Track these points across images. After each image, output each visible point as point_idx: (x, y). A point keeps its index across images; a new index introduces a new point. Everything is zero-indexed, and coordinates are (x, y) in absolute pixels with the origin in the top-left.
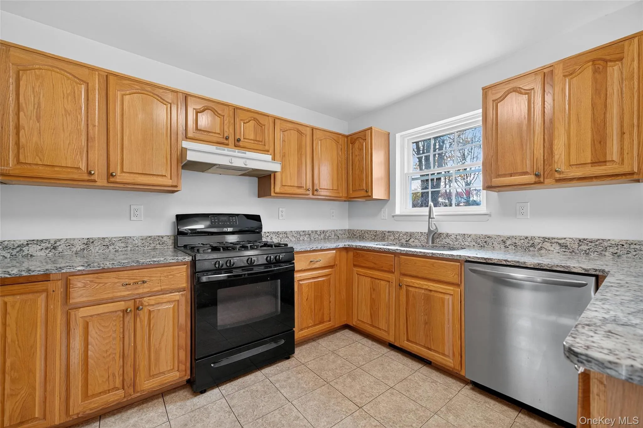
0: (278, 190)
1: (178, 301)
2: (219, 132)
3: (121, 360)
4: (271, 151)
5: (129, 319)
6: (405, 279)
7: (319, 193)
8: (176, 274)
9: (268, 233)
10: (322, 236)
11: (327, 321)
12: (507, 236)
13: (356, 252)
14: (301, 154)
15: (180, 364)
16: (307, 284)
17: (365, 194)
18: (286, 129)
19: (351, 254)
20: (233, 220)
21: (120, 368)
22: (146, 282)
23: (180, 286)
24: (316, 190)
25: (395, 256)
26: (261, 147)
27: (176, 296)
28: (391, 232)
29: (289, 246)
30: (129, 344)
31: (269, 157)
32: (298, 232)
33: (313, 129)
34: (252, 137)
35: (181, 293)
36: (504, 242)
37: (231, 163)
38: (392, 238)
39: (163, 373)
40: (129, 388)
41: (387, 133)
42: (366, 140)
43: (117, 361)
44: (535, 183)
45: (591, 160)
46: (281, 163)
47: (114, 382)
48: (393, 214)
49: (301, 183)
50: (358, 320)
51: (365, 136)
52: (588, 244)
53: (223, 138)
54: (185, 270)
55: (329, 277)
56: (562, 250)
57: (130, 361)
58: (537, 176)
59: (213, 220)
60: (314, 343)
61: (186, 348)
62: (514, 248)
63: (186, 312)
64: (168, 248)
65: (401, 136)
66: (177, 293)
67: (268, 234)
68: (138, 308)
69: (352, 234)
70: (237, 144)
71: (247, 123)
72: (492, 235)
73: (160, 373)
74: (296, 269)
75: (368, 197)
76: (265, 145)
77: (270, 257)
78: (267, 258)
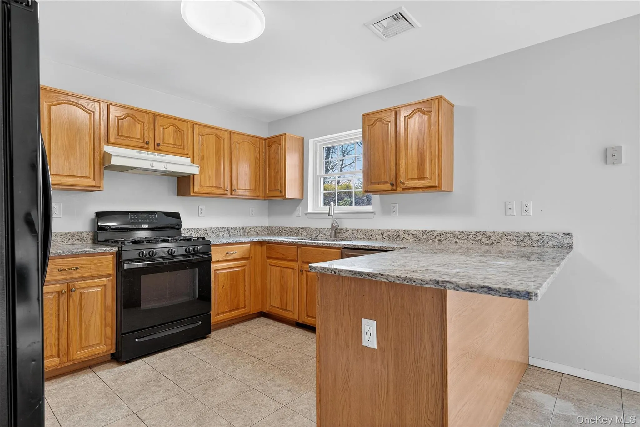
0: (196, 190)
1: (105, 285)
2: (139, 137)
3: (57, 333)
4: (190, 153)
5: (63, 299)
6: (305, 266)
7: (236, 193)
8: (104, 262)
9: (188, 229)
10: (242, 232)
11: (242, 308)
12: (384, 230)
13: (269, 245)
14: (219, 157)
15: (107, 340)
16: (223, 274)
17: (279, 194)
18: (204, 134)
19: (265, 247)
20: (152, 217)
21: (56, 340)
22: (78, 268)
23: (108, 273)
24: (234, 190)
25: (298, 247)
26: (180, 151)
27: (104, 281)
28: (304, 228)
29: (206, 239)
30: (64, 319)
31: (188, 160)
32: (218, 229)
33: (230, 133)
34: (171, 141)
35: (108, 279)
36: (383, 235)
37: (153, 167)
38: (305, 234)
39: (92, 346)
40: (63, 356)
41: (301, 138)
42: (281, 144)
43: (54, 333)
44: (391, 190)
45: (418, 177)
46: (199, 167)
47: (51, 350)
48: (306, 212)
49: (220, 184)
50: (271, 306)
51: (280, 141)
52: (427, 234)
53: (144, 142)
54: (112, 260)
55: (244, 267)
56: (414, 239)
57: (64, 335)
58: (392, 185)
59: (133, 218)
60: (230, 328)
61: (112, 326)
62: (388, 239)
63: (113, 295)
64: (86, 244)
65: (314, 141)
66: (105, 279)
67: (188, 231)
68: (71, 290)
69: (271, 231)
70: (157, 148)
71: (167, 128)
72: (376, 229)
73: (90, 346)
74: (212, 260)
75: (283, 196)
76: (184, 149)
77: (189, 249)
78: (186, 249)
